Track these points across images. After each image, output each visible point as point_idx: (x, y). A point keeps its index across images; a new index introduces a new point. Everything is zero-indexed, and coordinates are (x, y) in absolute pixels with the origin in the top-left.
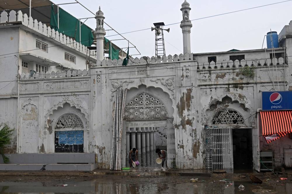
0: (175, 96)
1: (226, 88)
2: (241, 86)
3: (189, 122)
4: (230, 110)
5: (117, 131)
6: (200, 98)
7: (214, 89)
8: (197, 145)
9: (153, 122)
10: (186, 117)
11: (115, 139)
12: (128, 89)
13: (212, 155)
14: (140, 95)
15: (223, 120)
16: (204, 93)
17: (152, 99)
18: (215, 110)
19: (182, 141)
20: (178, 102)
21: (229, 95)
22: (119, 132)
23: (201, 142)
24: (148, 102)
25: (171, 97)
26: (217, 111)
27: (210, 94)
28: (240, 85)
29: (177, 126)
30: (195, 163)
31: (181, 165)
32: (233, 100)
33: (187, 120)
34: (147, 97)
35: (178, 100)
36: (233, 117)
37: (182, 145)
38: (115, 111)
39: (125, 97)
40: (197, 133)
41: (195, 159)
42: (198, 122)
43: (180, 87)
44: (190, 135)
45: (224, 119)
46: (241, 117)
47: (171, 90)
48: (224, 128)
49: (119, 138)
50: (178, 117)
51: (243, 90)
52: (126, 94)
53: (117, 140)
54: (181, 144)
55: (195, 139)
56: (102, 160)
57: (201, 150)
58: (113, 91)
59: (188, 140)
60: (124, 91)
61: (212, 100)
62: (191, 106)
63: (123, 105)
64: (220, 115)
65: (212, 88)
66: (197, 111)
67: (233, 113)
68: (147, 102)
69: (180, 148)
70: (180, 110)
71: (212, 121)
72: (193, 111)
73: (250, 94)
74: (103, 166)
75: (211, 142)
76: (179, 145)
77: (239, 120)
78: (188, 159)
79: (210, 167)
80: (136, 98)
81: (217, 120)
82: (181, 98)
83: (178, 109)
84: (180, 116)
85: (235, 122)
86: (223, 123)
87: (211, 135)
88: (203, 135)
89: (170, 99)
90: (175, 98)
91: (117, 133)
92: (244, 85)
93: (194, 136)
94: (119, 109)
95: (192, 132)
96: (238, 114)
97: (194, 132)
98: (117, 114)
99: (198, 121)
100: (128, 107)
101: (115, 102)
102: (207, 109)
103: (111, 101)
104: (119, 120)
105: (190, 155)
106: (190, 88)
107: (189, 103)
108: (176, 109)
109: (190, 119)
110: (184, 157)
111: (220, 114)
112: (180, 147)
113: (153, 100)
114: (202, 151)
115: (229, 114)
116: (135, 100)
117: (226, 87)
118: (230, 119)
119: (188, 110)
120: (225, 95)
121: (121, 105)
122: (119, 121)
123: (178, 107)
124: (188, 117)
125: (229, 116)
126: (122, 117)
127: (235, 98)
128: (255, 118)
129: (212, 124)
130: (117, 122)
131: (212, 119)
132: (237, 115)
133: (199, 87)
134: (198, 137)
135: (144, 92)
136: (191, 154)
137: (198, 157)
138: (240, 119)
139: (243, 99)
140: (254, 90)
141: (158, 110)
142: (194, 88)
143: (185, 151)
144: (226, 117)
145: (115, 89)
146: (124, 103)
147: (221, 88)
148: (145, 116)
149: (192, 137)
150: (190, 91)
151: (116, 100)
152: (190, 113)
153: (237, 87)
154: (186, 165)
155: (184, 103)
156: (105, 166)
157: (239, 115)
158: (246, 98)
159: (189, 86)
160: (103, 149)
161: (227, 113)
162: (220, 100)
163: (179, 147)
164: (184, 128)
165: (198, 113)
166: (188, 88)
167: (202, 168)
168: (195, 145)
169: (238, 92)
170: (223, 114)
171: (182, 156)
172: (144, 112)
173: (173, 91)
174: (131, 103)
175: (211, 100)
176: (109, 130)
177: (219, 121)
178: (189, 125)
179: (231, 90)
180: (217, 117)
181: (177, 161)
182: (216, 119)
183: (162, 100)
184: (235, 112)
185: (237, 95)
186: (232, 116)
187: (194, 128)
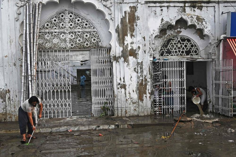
0: (113, 16)
1: (181, 7)
2: (200, 5)
3: (133, 53)
4: (182, 37)
5: (29, 66)
6: (147, 20)
7: (166, 8)
8: (144, 83)
9: (81, 52)
10: (129, 45)
11: (26, 77)
12: (43, 3)
13: (162, 96)
14: (60, 14)
15: (173, 50)
16: (153, 13)
17: (78, 20)
18: (163, 37)
19: (124, 78)
20: (118, 25)
21: (185, 17)
22: (32, 67)
23: (149, 80)
24: (73, 24)
25: (108, 17)
26: (166, 38)
27: (160, 15)
28: (199, 3)
29: (116, 59)
30: (140, 108)
31: (122, 111)
32: (189, 23)
33: (130, 50)
34: (71, 18)
35: (118, 22)
36: (186, 46)
37: (124, 84)
38: (24, 36)
39: (40, 15)
40: (144, 67)
41: (140, 103)
42: (145, 53)
43: (120, 3)
44: (135, 70)
45: (175, 49)
46: (195, 47)
47: (108, 8)
48: (175, 61)
49: (33, 77)
50: (118, 45)
51: (202, 11)
52: (40, 10)
53: (30, 79)
54: (122, 83)
55: (141, 75)
56: (5, 110)
57: (148, 90)
58: (20, 6)
59: (131, 77)
60: (37, 5)
61: (163, 22)
62: (135, 30)
63: (36, 26)
64: (170, 45)
65: (163, 6)
66: (144, 38)
67: (186, 42)
68: (71, 25)
69: (120, 89)
70: (121, 36)
71: (160, 52)
72: (139, 38)
73: (210, 16)
74: (8, 118)
75: (161, 79)
76: (119, 84)
77: (193, 51)
78: (132, 103)
79: (159, 111)
80: (55, 19)
81: (166, 50)
82: (122, 19)
83: (117, 34)
84: (120, 44)
85: (188, 53)
86: (173, 54)
87: (161, 70)
88: (150, 70)
89: (106, 19)
90: (113, 19)
91: (29, 68)
92: (203, 5)
93: (139, 71)
94: (30, 34)
95: (138, 66)
96: (192, 42)
97: (139, 66)
98: (28, 40)
99: (145, 51)
100: (43, 31)
101: (23, 22)
102: (156, 35)
103: (17, 21)
104: (32, 49)
105: (134, 98)
106: (134, 5)
107: (133, 26)
108: (114, 35)
109: (134, 49)
110: (127, 100)
111: (170, 42)
112: (121, 87)
113: (80, 21)
114: (150, 91)
115: (181, 42)
116: (53, 21)
117: (181, 5)
118: (182, 49)
119: (132, 36)
120: (180, 17)
121: (34, 27)
122: (32, 51)
123: (117, 31)
124: (132, 45)
125: (181, 45)
126: (36, 45)
127: (192, 20)
128: (216, 48)
129: (160, 56)
130: (29, 52)
131: (160, 49)
132: (191, 45)
133: (145, 4)
134: (145, 73)
135: (66, 10)
136: (135, 96)
137: (144, 100)
138: (194, 49)
139: (202, 22)
140: (215, 12)
141: (87, 36)
142: (139, 5)
143: (127, 92)
144: (177, 46)
145: (23, 3)
146: (39, 24)
147: (175, 6)
148: (68, 44)
149: (137, 73)
150: (134, 9)
151: (25, 18)
152: (134, 40)
153: (194, 7)
154: (129, 110)
155: (126, 26)
156: (10, 117)
157: (193, 44)
158: (205, 21)
159: (133, 3)
160: (6, 93)
161: (179, 41)
162: (172, 24)
163: (119, 86)
164: (126, 60)
165: (145, 41)
166: (132, 5)
167: (149, 114)
168: (141, 84)
169: (196, 12)
170: (173, 43)
171: (123, 99)
172: (67, 39)
173: (111, 8)
174: (48, 25)
175: (161, 23)
176: (15, 65)
177: (169, 52)
178: (132, 57)
179: (188, 10)
180: (166, 47)
181: (116, 107)
182: (164, 49)
183: (93, 21)
184: (189, 40)
185: (195, 18)
186: (184, 45)
187: (140, 61)
